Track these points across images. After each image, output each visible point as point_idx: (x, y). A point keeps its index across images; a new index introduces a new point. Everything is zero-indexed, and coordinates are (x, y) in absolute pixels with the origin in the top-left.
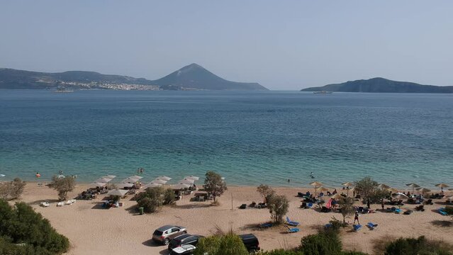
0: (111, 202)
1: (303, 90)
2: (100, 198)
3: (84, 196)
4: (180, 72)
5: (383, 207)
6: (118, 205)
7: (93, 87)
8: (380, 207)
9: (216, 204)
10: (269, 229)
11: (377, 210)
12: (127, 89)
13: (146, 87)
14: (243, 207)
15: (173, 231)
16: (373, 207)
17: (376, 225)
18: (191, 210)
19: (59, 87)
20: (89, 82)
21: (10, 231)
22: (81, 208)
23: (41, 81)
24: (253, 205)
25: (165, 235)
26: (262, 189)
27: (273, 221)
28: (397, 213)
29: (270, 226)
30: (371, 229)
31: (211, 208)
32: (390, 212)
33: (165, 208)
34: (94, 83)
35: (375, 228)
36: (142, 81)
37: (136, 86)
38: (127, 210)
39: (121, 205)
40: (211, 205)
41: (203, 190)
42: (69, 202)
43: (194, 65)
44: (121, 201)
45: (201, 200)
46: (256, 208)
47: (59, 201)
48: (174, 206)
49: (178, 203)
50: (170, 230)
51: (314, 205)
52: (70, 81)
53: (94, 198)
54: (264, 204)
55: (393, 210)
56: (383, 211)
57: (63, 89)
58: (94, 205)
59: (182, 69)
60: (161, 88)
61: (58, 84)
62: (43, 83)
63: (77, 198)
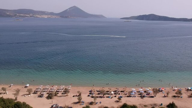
2: (39, 93)
4: (68, 9)
7: (31, 17)
9: (67, 95)
12: (46, 17)
13: (54, 17)
14: (74, 96)
15: (56, 105)
19: (16, 16)
20: (29, 14)
24: (76, 96)
25: (54, 107)
27: (78, 101)
33: (55, 97)
34: (31, 15)
36: (52, 14)
37: (49, 16)
38: (46, 98)
42: (31, 95)
43: (75, 6)
45: (64, 94)
47: (29, 94)
49: (58, 95)
51: (91, 95)
52: (21, 14)
59: (69, 9)
60: (60, 17)
61: (15, 15)
62: (9, 15)
63: (33, 93)
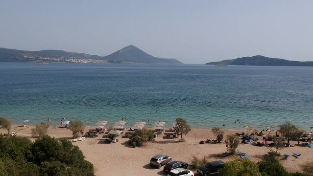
0: (109, 139)
1: (207, 64)
2: (100, 136)
3: (89, 135)
5: (299, 143)
6: (115, 141)
7: (62, 61)
8: (297, 143)
9: (182, 140)
10: (227, 158)
11: (295, 145)
12: (85, 62)
13: (98, 61)
14: (202, 143)
15: (164, 158)
16: (291, 143)
17: (300, 155)
18: (166, 144)
19: (38, 61)
20: (59, 57)
21: (60, 158)
22: (91, 143)
23: (26, 57)
25: (159, 161)
26: (215, 130)
27: (228, 152)
28: (309, 147)
29: (227, 156)
30: (297, 158)
31: (180, 143)
32: (304, 146)
33: (149, 143)
34: (62, 58)
35: (299, 157)
36: (95, 57)
37: (91, 61)
38: (123, 144)
39: (117, 141)
40: (179, 141)
41: (168, 131)
42: (80, 139)
43: (131, 46)
44: (117, 138)
45: (171, 138)
46: (211, 143)
48: (154, 141)
49: (156, 139)
50: (162, 158)
51: (251, 141)
52: (46, 57)
53: (97, 136)
54: (216, 141)
55: (306, 145)
56: (299, 145)
57: (41, 63)
58: (99, 141)
59: (123, 49)
60: (108, 62)
61: (37, 59)
62: (26, 58)
63: (86, 136)
